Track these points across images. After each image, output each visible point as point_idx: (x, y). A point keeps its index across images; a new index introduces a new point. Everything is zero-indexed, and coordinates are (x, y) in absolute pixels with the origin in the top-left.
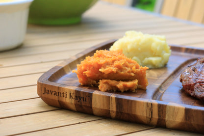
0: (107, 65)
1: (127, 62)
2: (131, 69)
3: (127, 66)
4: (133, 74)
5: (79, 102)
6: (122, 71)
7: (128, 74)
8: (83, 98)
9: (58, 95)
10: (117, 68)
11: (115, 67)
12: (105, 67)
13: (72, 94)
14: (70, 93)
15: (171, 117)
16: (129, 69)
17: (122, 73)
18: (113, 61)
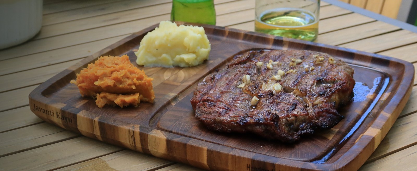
0: (105, 76)
1: (128, 74)
2: (132, 80)
3: (128, 78)
4: (134, 87)
5: (65, 122)
6: (121, 84)
7: (129, 87)
8: (69, 119)
9: (47, 113)
10: (114, 81)
11: (112, 80)
12: (102, 79)
13: (58, 114)
14: (57, 113)
15: (154, 147)
16: (129, 82)
17: (121, 86)
18: (112, 73)
